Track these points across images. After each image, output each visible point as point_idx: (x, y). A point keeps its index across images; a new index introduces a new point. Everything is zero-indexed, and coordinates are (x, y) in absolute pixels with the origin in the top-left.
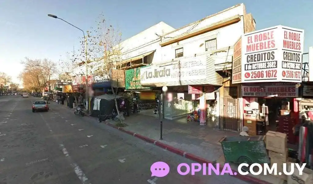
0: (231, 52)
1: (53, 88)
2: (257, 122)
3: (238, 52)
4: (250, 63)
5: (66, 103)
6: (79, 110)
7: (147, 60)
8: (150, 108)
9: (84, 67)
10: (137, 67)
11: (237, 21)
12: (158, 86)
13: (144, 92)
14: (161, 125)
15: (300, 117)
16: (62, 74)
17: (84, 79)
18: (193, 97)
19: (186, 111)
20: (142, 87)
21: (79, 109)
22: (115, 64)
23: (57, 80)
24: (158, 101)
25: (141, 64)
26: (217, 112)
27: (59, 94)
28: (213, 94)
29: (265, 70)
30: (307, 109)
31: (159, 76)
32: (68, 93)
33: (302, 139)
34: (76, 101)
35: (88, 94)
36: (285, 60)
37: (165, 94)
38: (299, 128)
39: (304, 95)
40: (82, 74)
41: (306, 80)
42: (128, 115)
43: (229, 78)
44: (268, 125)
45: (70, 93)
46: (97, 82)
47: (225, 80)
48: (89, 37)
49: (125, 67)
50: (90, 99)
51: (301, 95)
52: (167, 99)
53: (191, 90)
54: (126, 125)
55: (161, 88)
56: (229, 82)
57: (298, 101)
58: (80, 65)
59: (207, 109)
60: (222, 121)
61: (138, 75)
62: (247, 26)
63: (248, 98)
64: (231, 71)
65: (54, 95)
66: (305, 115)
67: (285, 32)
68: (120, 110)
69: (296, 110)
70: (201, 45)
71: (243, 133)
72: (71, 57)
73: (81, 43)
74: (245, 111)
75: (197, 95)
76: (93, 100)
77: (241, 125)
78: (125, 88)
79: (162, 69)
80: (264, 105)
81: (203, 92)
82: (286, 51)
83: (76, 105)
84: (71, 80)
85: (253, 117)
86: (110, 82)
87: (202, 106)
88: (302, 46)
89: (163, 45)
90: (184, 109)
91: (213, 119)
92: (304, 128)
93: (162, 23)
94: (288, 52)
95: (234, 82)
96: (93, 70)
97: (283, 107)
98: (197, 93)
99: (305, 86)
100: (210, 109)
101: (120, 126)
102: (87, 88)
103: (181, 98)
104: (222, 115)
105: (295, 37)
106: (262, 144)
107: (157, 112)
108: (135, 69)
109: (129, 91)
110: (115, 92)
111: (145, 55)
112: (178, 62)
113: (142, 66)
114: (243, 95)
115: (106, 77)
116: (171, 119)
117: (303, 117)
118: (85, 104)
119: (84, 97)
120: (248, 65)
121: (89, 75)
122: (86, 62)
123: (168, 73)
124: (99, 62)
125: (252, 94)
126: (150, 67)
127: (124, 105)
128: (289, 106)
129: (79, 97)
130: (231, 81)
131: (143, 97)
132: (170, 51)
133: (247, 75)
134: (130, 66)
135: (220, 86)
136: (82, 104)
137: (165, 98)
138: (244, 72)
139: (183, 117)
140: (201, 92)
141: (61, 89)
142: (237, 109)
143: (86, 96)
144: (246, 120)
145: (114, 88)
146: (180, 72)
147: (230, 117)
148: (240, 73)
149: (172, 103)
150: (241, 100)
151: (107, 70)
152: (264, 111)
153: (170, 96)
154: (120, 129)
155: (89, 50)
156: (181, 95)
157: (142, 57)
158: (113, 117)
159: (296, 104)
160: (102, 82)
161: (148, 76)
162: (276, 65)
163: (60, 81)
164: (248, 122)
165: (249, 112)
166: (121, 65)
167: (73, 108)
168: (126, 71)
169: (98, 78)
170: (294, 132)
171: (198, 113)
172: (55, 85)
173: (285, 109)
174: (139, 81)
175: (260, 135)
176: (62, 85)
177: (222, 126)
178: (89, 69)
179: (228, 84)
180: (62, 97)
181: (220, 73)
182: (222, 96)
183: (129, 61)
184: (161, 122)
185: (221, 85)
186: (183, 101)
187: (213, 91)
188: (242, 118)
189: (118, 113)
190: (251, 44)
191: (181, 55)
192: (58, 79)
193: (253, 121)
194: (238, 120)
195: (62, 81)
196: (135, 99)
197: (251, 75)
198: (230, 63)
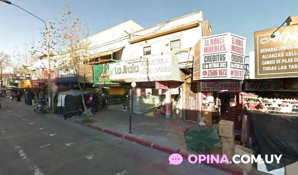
0: (192, 53)
1: (6, 83)
2: (213, 113)
3: (197, 53)
4: (207, 62)
5: (23, 99)
6: (40, 108)
7: (116, 56)
8: (120, 103)
9: (45, 61)
10: (106, 63)
11: (197, 25)
12: (127, 81)
13: (113, 88)
14: (130, 119)
15: (243, 108)
16: (19, 67)
17: (46, 73)
18: (160, 92)
19: (154, 105)
20: (111, 82)
21: (39, 106)
22: (82, 58)
23: (11, 74)
24: (127, 96)
25: (110, 60)
26: (181, 105)
27: (13, 90)
28: (177, 89)
29: (218, 69)
30: (248, 101)
31: (128, 72)
32: (25, 88)
33: (244, 125)
34: (36, 97)
35: (51, 90)
36: (233, 62)
37: (134, 89)
38: (242, 116)
39: (246, 90)
40: (44, 68)
41: (247, 78)
42: (96, 111)
43: (190, 75)
44: (220, 115)
45: (28, 89)
46: (61, 77)
47: (187, 77)
48: (52, 28)
49: (94, 63)
50: (54, 95)
51: (244, 90)
52: (136, 94)
53: (158, 86)
54: (94, 121)
55: (130, 84)
56: (190, 78)
57: (242, 95)
58: (41, 58)
59: (172, 103)
60: (184, 113)
61: (107, 71)
62: (204, 31)
63: (205, 93)
64: (192, 69)
65: (7, 91)
66: (246, 106)
67: (233, 38)
68: (88, 106)
69: (240, 102)
70: (167, 45)
71: (202, 123)
72: (30, 50)
73: (43, 35)
74: (203, 104)
75: (164, 91)
76: (57, 96)
77: (200, 116)
78: (93, 84)
79: (131, 65)
80: (217, 98)
81: (169, 87)
82: (233, 54)
83: (36, 102)
84: (29, 75)
85: (210, 109)
86: (77, 76)
87: (167, 100)
88: (244, 50)
89: (132, 43)
90: (152, 103)
91: (177, 112)
92: (246, 116)
93: (131, 21)
94: (235, 55)
95: (195, 79)
96: (57, 64)
97: (231, 99)
98: (163, 88)
99: (247, 83)
100: (174, 103)
101: (88, 122)
102: (49, 84)
103: (149, 93)
104: (185, 108)
105: (239, 43)
106: (216, 132)
107: (126, 107)
108: (104, 65)
109: (97, 87)
110: (82, 87)
111: (115, 51)
112: (146, 60)
113: (111, 62)
114: (202, 90)
115: (72, 71)
116: (140, 113)
117: (245, 107)
118: (48, 100)
119: (45, 93)
120: (205, 64)
121: (52, 69)
122: (48, 56)
123: (136, 69)
124: (63, 56)
125: (209, 89)
126: (119, 63)
127: (92, 101)
128: (235, 99)
129: (40, 93)
130: (192, 78)
131: (112, 93)
132: (139, 48)
133: (205, 73)
134: (98, 61)
135: (183, 83)
136: (44, 100)
137: (134, 93)
138: (202, 71)
139: (151, 110)
140: (167, 88)
141: (17, 85)
142: (197, 103)
143: (49, 92)
144: (204, 112)
145: (80, 84)
146: (148, 69)
147: (192, 109)
148: (199, 71)
149: (141, 98)
150: (200, 94)
151: (73, 64)
152: (217, 104)
153: (139, 91)
154: (87, 126)
155: (53, 42)
156: (149, 90)
157: (111, 53)
158: (80, 114)
159: (240, 97)
160: (68, 77)
161: (117, 72)
162: (227, 65)
163: (16, 75)
164: (206, 113)
165: (206, 105)
166: (89, 60)
167: (32, 105)
168: (94, 66)
169: (63, 73)
170: (239, 120)
171: (164, 107)
172: (10, 79)
173: (233, 101)
174: (108, 76)
175: (215, 123)
176: (18, 79)
177: (184, 118)
178: (53, 63)
179: (189, 81)
180: (18, 93)
181: (183, 70)
182: (185, 91)
183: (97, 56)
184: (130, 116)
185: (184, 81)
186: (151, 96)
187: (177, 87)
188: (200, 110)
189: (86, 109)
190: (207, 46)
191: (148, 53)
192: (13, 73)
193: (209, 112)
194: (197, 111)
195: (18, 75)
196: (103, 95)
197: (208, 73)
198: (191, 62)
